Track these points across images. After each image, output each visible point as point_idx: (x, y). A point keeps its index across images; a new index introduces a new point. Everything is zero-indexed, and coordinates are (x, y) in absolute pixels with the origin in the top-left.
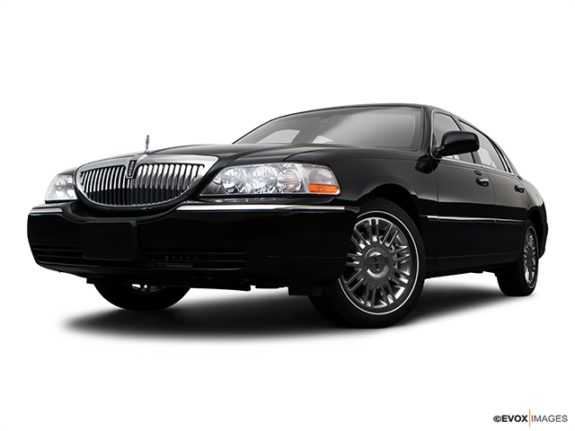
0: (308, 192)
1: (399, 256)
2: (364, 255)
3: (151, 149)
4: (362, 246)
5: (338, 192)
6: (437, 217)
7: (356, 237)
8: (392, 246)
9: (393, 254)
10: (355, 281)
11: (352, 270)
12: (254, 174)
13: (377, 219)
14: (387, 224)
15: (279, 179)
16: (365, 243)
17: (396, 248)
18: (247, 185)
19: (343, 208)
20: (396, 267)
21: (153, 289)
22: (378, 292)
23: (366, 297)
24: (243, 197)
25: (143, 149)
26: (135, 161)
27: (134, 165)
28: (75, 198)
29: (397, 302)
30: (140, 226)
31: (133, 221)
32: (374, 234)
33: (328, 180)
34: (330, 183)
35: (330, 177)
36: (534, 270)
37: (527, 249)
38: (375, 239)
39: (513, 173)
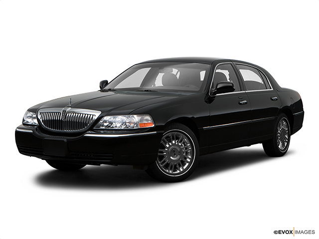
0: (139, 127)
1: (186, 149)
2: (168, 150)
4: (168, 146)
5: (153, 126)
6: (209, 127)
7: (164, 142)
8: (183, 145)
9: (183, 148)
10: (165, 161)
11: (163, 157)
12: (117, 119)
13: (175, 133)
14: (179, 135)
15: (127, 122)
16: (169, 145)
17: (185, 145)
18: (114, 123)
19: (156, 132)
20: (184, 154)
22: (175, 166)
23: (169, 168)
26: (65, 111)
28: (38, 124)
29: (184, 170)
30: (69, 141)
31: (65, 139)
32: (173, 139)
33: (149, 120)
34: (150, 122)
35: (150, 119)
36: (286, 142)
37: (280, 131)
38: (174, 142)
39: (272, 89)
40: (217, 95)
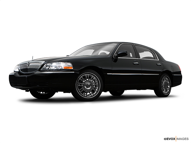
0: (64, 69)
1: (95, 83)
2: (84, 83)
3: (33, 59)
5: (73, 68)
6: (111, 74)
7: (82, 79)
8: (93, 81)
9: (93, 83)
10: (82, 90)
11: (81, 87)
13: (88, 75)
14: (91, 76)
15: (58, 66)
16: (85, 81)
17: (94, 81)
19: (74, 72)
20: (94, 87)
21: (46, 93)
24: (50, 70)
25: (32, 59)
27: (29, 63)
28: (18, 71)
29: (94, 95)
30: (28, 77)
31: (26, 76)
32: (87, 78)
35: (70, 65)
36: (168, 89)
37: (164, 83)
38: (87, 80)
39: (158, 60)
40: (119, 58)
